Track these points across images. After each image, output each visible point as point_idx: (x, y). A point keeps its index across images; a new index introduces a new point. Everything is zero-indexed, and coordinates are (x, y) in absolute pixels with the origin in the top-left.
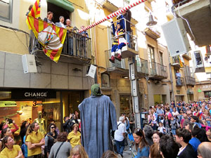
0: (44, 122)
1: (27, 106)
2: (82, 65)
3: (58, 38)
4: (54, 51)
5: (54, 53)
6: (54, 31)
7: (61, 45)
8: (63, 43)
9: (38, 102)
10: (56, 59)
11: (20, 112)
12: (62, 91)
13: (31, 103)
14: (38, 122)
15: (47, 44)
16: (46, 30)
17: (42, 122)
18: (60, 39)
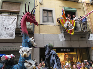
0: (70, 62)
1: (62, 55)
2: (85, 35)
3: (72, 25)
4: (71, 30)
5: (71, 31)
6: (70, 22)
7: (74, 27)
8: (74, 26)
9: (66, 53)
10: (72, 34)
11: (60, 57)
12: (76, 48)
13: (63, 54)
14: (67, 62)
15: (67, 28)
16: (66, 22)
17: (69, 63)
18: (73, 25)
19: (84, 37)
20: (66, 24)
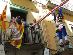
2: (38, 50)
3: (19, 32)
4: (16, 41)
5: (17, 43)
6: (16, 28)
7: (21, 36)
8: (22, 34)
10: (19, 47)
16: (10, 27)
18: (21, 32)
19: (37, 53)
20: (10, 30)
